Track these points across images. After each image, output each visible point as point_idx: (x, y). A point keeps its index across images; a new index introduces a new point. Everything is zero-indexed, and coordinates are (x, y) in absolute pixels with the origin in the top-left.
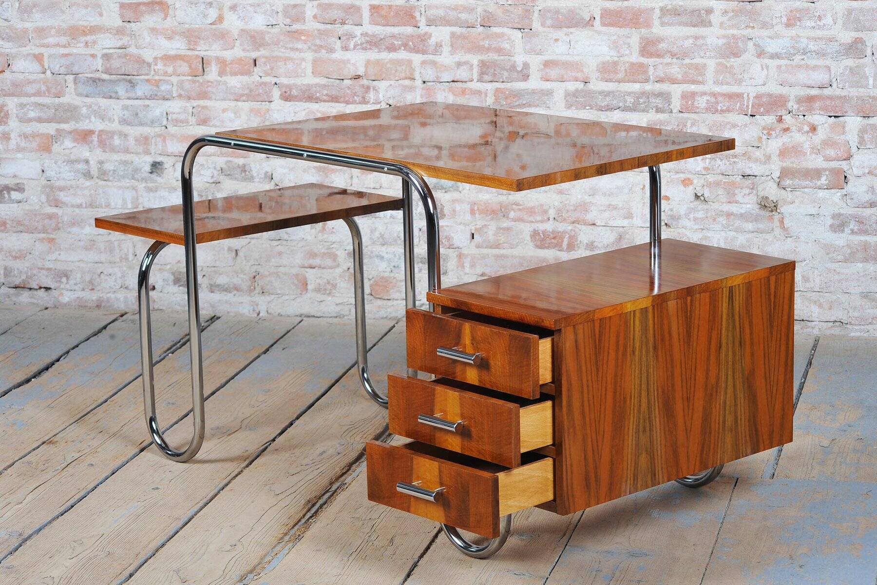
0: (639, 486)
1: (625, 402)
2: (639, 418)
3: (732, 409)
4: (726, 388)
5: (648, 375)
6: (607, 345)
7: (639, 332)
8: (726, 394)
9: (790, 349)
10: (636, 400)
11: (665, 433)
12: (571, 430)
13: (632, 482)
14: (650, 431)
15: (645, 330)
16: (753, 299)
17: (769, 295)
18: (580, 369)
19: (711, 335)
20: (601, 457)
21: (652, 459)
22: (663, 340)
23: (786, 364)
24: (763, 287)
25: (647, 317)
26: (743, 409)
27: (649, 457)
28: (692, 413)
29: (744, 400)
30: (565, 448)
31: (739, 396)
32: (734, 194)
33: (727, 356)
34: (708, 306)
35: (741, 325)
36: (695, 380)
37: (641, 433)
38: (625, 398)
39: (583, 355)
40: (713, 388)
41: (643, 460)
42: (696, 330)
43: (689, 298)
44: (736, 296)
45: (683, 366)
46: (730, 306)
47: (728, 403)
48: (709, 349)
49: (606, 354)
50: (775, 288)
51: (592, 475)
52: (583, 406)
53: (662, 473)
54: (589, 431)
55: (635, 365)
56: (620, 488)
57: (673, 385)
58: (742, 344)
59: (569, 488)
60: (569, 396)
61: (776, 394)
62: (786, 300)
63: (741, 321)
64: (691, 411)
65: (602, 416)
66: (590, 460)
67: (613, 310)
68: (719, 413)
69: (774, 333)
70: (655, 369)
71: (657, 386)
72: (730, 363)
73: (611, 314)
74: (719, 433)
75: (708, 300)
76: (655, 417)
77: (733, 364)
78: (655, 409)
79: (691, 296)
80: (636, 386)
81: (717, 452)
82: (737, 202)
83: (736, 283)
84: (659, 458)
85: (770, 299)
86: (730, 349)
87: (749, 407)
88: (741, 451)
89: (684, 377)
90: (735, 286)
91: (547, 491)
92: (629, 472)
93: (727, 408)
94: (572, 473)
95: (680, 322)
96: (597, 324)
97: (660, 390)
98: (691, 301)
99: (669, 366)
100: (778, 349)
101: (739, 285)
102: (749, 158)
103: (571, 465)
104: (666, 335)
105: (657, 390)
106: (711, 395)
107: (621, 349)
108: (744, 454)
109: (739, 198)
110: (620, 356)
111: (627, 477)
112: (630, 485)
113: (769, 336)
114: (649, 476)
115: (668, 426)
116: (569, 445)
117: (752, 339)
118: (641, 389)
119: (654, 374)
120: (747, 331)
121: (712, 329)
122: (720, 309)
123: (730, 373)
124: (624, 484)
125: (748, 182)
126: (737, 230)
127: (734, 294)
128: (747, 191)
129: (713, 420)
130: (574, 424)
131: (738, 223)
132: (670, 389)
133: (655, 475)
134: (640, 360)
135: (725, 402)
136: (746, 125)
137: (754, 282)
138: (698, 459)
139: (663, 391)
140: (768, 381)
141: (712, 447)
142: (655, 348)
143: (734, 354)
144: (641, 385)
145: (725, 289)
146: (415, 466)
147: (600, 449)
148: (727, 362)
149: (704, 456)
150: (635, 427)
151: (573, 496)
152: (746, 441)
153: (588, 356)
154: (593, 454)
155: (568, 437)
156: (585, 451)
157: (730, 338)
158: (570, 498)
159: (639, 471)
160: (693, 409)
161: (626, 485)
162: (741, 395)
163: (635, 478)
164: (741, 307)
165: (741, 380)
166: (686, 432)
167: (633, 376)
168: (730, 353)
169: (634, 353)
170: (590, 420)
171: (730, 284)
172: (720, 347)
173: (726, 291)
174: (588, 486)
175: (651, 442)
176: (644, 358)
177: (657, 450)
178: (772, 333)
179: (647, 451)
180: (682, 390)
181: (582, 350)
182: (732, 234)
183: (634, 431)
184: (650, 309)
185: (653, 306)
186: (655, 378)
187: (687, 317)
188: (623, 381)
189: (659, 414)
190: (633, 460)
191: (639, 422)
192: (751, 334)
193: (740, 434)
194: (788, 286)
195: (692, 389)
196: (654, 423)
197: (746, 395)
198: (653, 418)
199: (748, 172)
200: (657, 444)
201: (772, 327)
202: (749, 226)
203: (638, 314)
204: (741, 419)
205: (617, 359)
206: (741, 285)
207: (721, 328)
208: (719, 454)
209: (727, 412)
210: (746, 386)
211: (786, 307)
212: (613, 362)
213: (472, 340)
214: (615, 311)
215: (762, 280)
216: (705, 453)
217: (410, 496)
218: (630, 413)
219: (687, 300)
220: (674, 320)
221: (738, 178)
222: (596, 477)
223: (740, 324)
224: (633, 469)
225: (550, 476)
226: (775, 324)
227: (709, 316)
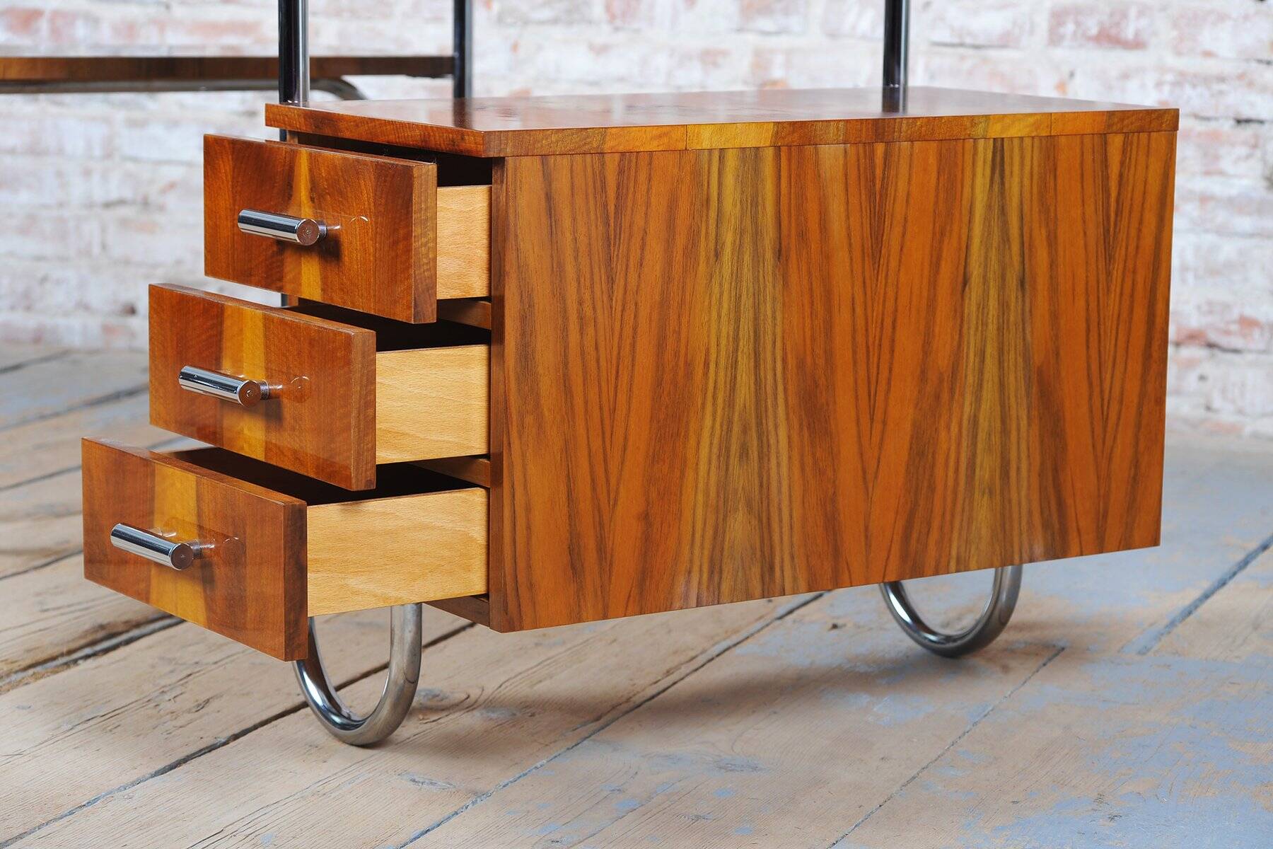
0: (725, 587)
1: (689, 375)
2: (730, 422)
3: (996, 439)
4: (980, 385)
5: (756, 319)
6: (639, 221)
7: (735, 205)
8: (978, 399)
9: (1159, 320)
10: (722, 374)
11: (803, 469)
12: (529, 419)
13: (705, 576)
14: (760, 458)
15: (753, 203)
16: (1059, 181)
17: (1106, 178)
18: (558, 270)
19: (941, 249)
20: (616, 501)
21: (764, 525)
22: (802, 236)
23: (1147, 356)
24: (1088, 158)
25: (757, 171)
26: (1023, 446)
27: (755, 522)
28: (883, 432)
29: (1029, 425)
30: (511, 464)
31: (1013, 412)
32: (1217, 158)
33: (983, 306)
34: (934, 175)
35: (1026, 239)
36: (892, 351)
37: (734, 460)
38: (688, 364)
39: (568, 236)
40: (941, 381)
41: (739, 527)
42: (897, 230)
43: (880, 149)
44: (1012, 164)
45: (859, 310)
46: (996, 187)
47: (983, 424)
48: (933, 284)
49: (636, 241)
50: (1122, 163)
51: (590, 543)
52: (566, 364)
53: (793, 568)
54: (581, 430)
55: (721, 285)
56: (672, 586)
57: (829, 355)
58: (1027, 287)
59: (521, 564)
60: (523, 334)
61: (1117, 425)
62: (1152, 200)
63: (1026, 229)
64: (878, 427)
65: (622, 398)
66: (585, 506)
67: (660, 136)
68: (959, 445)
69: (1117, 274)
70: (779, 306)
71: (784, 349)
72: (992, 327)
73: (653, 146)
74: (955, 493)
75: (932, 160)
76: (776, 427)
77: (1000, 330)
78: (775, 405)
79: (887, 143)
80: (723, 342)
81: (950, 540)
82: (1221, 173)
83: (1015, 131)
84: (786, 529)
85: (1106, 190)
86: (993, 293)
87: (1042, 442)
88: (1016, 548)
89: (860, 338)
90: (1011, 139)
91: (468, 569)
92: (697, 551)
93: (982, 436)
94: (529, 528)
95: (854, 201)
96: (612, 164)
97: (791, 362)
98: (887, 156)
99: (819, 307)
100: (1124, 315)
101: (1021, 138)
102: (1251, 84)
103: (528, 509)
104: (813, 225)
105: (784, 360)
106: (937, 397)
107: (681, 241)
108: (1025, 556)
109: (1226, 164)
110: (678, 256)
111: (691, 561)
112: (700, 583)
113: (1102, 277)
114: (756, 571)
115: (814, 455)
116: (523, 455)
117: (1053, 278)
118: (736, 350)
119: (774, 318)
120: (1042, 255)
121: (942, 234)
122: (967, 190)
123: (991, 350)
124: (681, 580)
125: (1247, 132)
126: (1223, 232)
127: (1007, 159)
128: (1242, 151)
129: (940, 459)
130: (537, 405)
131: (1221, 216)
132: (821, 362)
133: (772, 568)
134: (737, 277)
135: (975, 421)
136: (1246, 17)
137: (1063, 140)
138: (896, 548)
139: (801, 365)
140: (1097, 390)
141: (936, 524)
142: (780, 253)
143: (1003, 306)
144: (736, 339)
145: (981, 143)
146: (157, 489)
147: (613, 481)
148: (985, 324)
149: (913, 542)
150: (716, 441)
151: (531, 586)
152: (1030, 524)
153: (583, 239)
154: (594, 489)
155: (520, 437)
156: (570, 479)
157: (994, 265)
158: (523, 591)
159: (726, 553)
160: (884, 423)
161: (688, 582)
162: (1020, 411)
163: (715, 568)
164: (1027, 195)
165: (1021, 374)
166: (864, 478)
167: (714, 314)
168: (993, 304)
169: (717, 255)
170: (586, 403)
171: (996, 131)
172: (965, 282)
173: (985, 149)
174: (575, 567)
175: (764, 486)
176: (747, 273)
177: (780, 509)
178: (1109, 274)
179: (749, 504)
180: (856, 372)
181: (567, 222)
182: (1210, 239)
183: (715, 450)
184: (769, 154)
185: (778, 149)
186: (779, 330)
187: (871, 194)
188: (684, 320)
189: (787, 419)
190: (711, 522)
191: (729, 430)
192: (1053, 264)
193: (1015, 508)
194: (1156, 167)
195: (884, 374)
196: (772, 441)
197: (1035, 413)
198: (771, 427)
199: (1247, 113)
200: (780, 492)
201: (1109, 258)
202: (1245, 223)
203: (732, 162)
204: (1018, 469)
205: (669, 263)
206: (1027, 142)
207: (969, 238)
208: (955, 545)
209: (980, 446)
210: (1035, 389)
211: (1150, 219)
212: (658, 267)
213: (311, 189)
214: (666, 140)
215: (1087, 140)
216: (915, 535)
217: (149, 562)
218: (704, 404)
219: (873, 152)
220: (836, 191)
221: (1227, 126)
222: (601, 550)
223: (1022, 236)
224: (708, 545)
225: (478, 533)
226: (1120, 254)
227: (936, 203)
